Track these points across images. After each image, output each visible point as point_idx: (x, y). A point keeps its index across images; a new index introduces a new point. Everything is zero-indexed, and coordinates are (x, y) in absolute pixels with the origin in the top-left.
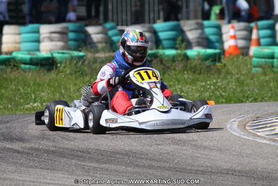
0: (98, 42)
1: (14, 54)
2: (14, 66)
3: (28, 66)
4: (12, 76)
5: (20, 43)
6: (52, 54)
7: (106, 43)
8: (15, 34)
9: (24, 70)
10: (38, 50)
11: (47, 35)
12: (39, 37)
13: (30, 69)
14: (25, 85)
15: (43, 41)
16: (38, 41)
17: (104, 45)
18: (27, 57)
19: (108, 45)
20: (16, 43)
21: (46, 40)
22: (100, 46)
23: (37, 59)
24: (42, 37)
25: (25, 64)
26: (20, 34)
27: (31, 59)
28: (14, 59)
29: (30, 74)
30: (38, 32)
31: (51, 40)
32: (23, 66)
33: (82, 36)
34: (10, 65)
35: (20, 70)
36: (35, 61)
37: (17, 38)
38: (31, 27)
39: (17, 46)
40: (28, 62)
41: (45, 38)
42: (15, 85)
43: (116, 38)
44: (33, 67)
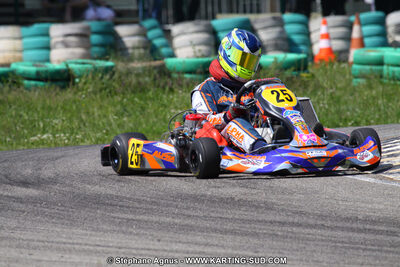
0: (134, 48)
1: (14, 66)
2: (14, 82)
3: (33, 83)
4: (11, 97)
5: (21, 51)
6: (67, 65)
7: (145, 48)
8: (15, 38)
9: (28, 89)
10: (48, 60)
11: (61, 39)
12: (49, 42)
13: (36, 86)
14: (29, 109)
15: (55, 48)
16: (48, 48)
17: (142, 51)
18: (32, 69)
19: (148, 51)
20: (16, 51)
21: (59, 45)
22: (136, 53)
23: (46, 71)
24: (53, 41)
25: (29, 79)
26: (21, 38)
27: (38, 73)
28: (13, 72)
29: (37, 93)
30: (47, 34)
31: (66, 45)
32: (26, 82)
33: (111, 39)
34: (8, 81)
35: (21, 88)
36: (43, 76)
37: (18, 44)
38: (36, 28)
39: (18, 55)
40: (34, 77)
41: (57, 42)
42: (15, 109)
43: (158, 42)
44: (41, 84)
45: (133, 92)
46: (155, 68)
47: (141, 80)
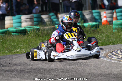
0: (47, 22)
1: (9, 29)
2: (9, 34)
3: (15, 34)
4: (8, 38)
5: (13, 24)
6: (25, 28)
7: (50, 22)
8: (11, 20)
9: (13, 36)
10: (21, 26)
11: (25, 20)
12: (21, 21)
13: (16, 35)
14: (14, 42)
15: (23, 22)
16: (21, 23)
17: (50, 23)
18: (14, 30)
21: (24, 22)
22: (48, 23)
23: (19, 30)
24: (22, 21)
25: (14, 33)
26: (12, 20)
27: (16, 31)
28: (9, 31)
29: (16, 37)
30: (20, 18)
31: (26, 22)
32: (12, 34)
34: (7, 34)
35: (11, 36)
38: (17, 16)
39: (12, 25)
40: (15, 32)
41: (23, 21)
42: (9, 42)
43: (54, 20)
44: (17, 34)
45: (46, 36)
46: (52, 28)
47: (48, 32)
